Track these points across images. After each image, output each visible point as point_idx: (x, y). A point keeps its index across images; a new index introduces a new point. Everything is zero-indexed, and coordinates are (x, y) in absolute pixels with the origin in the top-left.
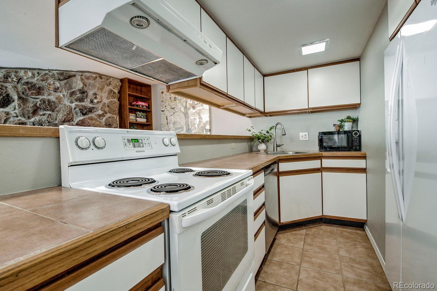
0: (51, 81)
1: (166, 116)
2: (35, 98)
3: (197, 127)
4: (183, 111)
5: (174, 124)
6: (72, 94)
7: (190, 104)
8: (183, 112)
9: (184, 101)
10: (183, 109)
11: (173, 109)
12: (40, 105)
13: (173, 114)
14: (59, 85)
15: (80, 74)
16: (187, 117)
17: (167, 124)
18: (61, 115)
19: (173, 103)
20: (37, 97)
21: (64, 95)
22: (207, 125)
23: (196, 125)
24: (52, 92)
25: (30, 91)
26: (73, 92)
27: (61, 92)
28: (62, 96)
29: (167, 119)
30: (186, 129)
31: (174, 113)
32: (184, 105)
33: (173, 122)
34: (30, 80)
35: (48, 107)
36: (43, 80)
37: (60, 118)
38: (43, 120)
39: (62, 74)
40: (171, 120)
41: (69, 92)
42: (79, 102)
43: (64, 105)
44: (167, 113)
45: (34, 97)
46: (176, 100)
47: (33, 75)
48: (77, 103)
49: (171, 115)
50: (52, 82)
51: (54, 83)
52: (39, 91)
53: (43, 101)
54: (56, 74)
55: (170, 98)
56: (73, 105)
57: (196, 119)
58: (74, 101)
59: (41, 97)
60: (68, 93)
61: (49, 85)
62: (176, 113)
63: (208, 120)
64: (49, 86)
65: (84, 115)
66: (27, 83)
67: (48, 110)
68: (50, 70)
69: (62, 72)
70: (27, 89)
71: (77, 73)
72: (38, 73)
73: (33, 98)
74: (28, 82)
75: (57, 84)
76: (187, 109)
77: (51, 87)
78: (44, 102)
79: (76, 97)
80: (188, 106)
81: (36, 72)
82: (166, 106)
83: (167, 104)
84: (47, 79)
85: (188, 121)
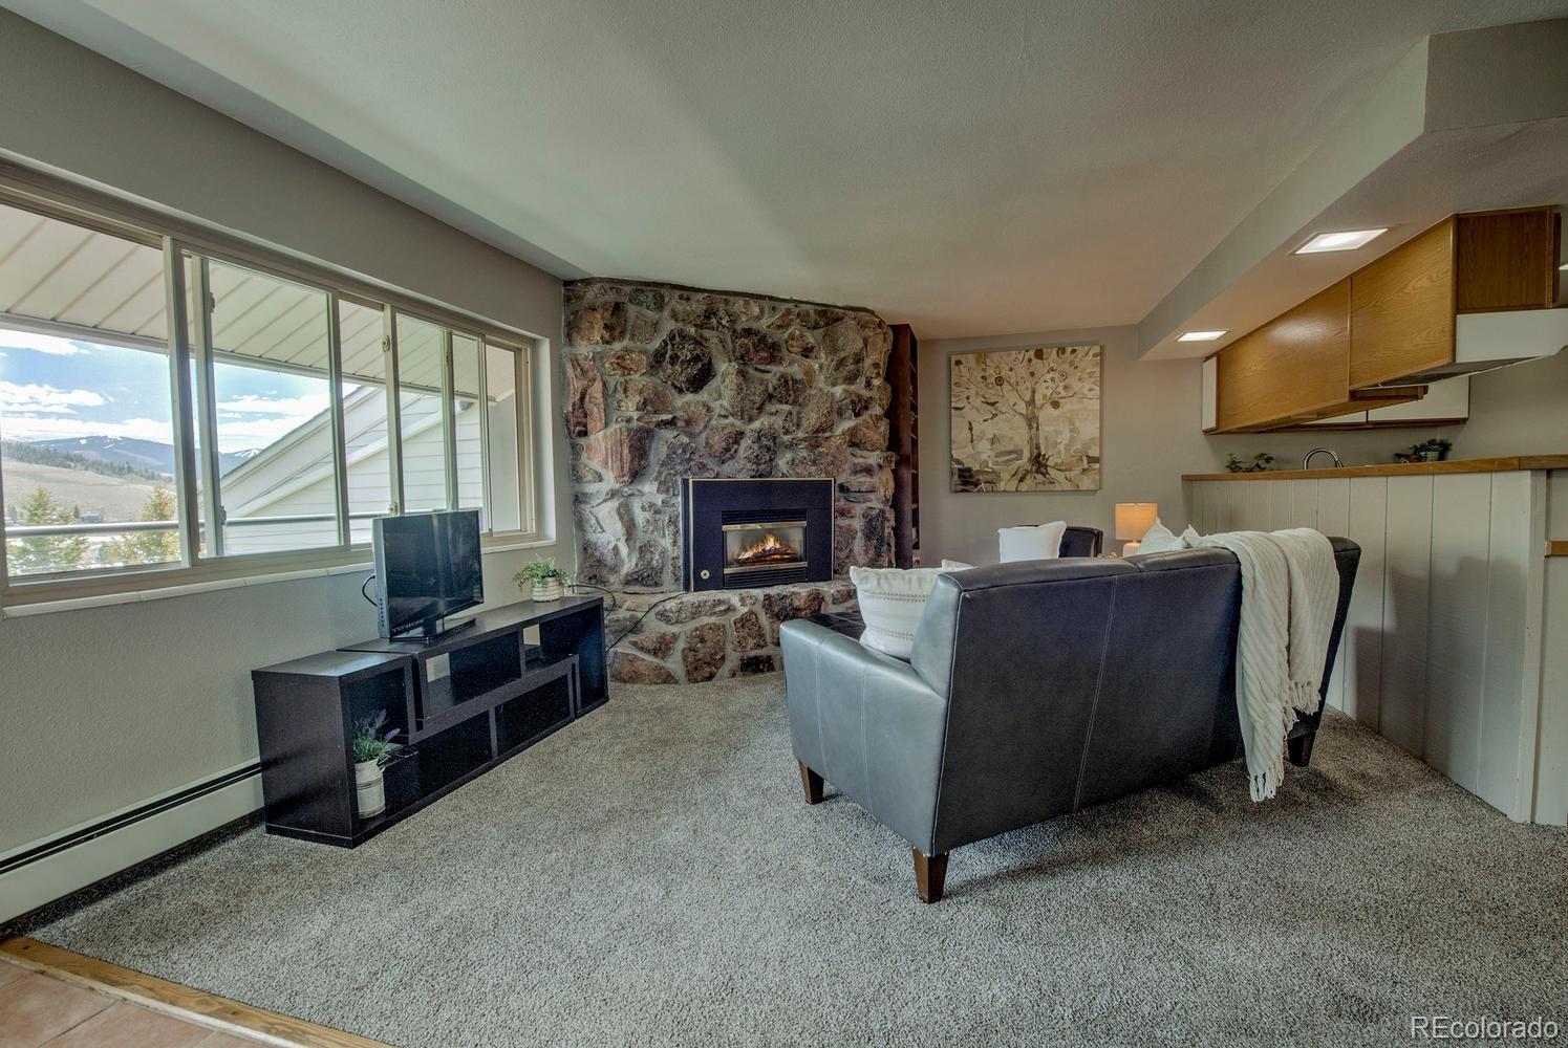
0: (795, 329)
1: (970, 424)
2: (764, 371)
3: (1063, 451)
4: (1025, 412)
5: (994, 440)
6: (841, 363)
7: (1044, 397)
8: (1021, 414)
9: (1027, 389)
10: (1022, 407)
11: (993, 404)
12: (775, 388)
13: (992, 419)
14: (812, 340)
15: (852, 314)
16: (1035, 425)
17: (972, 442)
18: (813, 416)
19: (992, 391)
20: (768, 367)
21: (821, 367)
22: (1093, 447)
23: (1062, 448)
24: (798, 357)
25: (757, 352)
26: (844, 359)
27: (816, 358)
28: (816, 367)
29: (971, 429)
30: (1031, 455)
31: (995, 416)
32: (1028, 397)
33: (992, 436)
34: (755, 326)
35: (790, 396)
36: (780, 327)
37: (813, 421)
38: (776, 426)
39: (825, 312)
40: (983, 432)
41: (836, 359)
42: (849, 384)
43: (821, 390)
44: (970, 414)
45: (761, 367)
46: (1001, 385)
47: (762, 310)
48: (844, 386)
49: (985, 421)
50: (797, 332)
51: (802, 336)
52: (773, 352)
53: (785, 380)
54: (812, 312)
55: (984, 378)
56: (838, 391)
57: (1061, 433)
58: (840, 381)
59: (777, 370)
60: (832, 360)
61: (793, 340)
62: (1000, 417)
63: (1098, 435)
64: (791, 342)
65: (857, 415)
66: (748, 332)
67: (786, 403)
68: (797, 303)
69: (824, 308)
70: (752, 348)
71: (847, 312)
72: (773, 308)
73: (760, 370)
74: (751, 330)
75: (811, 338)
76: (1035, 407)
77: (795, 344)
78: (786, 382)
79: (845, 373)
80: (1039, 400)
81: (766, 304)
82: (968, 398)
83: (974, 392)
84: (788, 326)
85: (1038, 437)
